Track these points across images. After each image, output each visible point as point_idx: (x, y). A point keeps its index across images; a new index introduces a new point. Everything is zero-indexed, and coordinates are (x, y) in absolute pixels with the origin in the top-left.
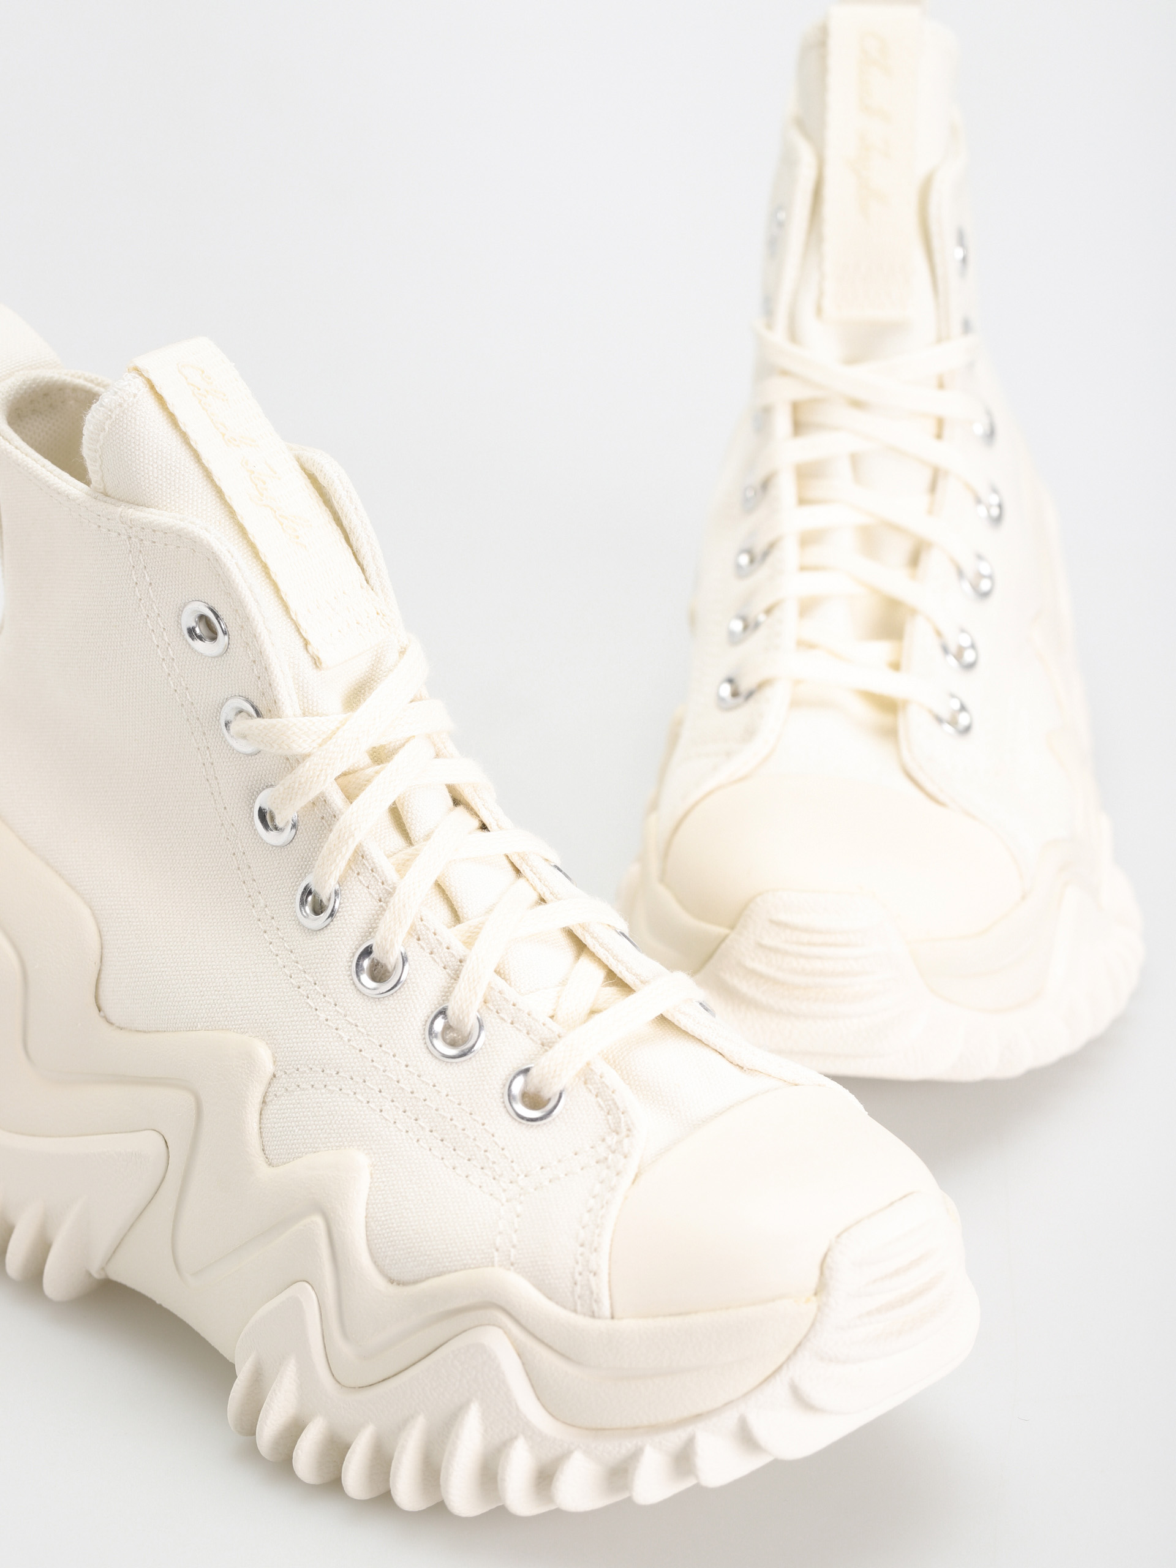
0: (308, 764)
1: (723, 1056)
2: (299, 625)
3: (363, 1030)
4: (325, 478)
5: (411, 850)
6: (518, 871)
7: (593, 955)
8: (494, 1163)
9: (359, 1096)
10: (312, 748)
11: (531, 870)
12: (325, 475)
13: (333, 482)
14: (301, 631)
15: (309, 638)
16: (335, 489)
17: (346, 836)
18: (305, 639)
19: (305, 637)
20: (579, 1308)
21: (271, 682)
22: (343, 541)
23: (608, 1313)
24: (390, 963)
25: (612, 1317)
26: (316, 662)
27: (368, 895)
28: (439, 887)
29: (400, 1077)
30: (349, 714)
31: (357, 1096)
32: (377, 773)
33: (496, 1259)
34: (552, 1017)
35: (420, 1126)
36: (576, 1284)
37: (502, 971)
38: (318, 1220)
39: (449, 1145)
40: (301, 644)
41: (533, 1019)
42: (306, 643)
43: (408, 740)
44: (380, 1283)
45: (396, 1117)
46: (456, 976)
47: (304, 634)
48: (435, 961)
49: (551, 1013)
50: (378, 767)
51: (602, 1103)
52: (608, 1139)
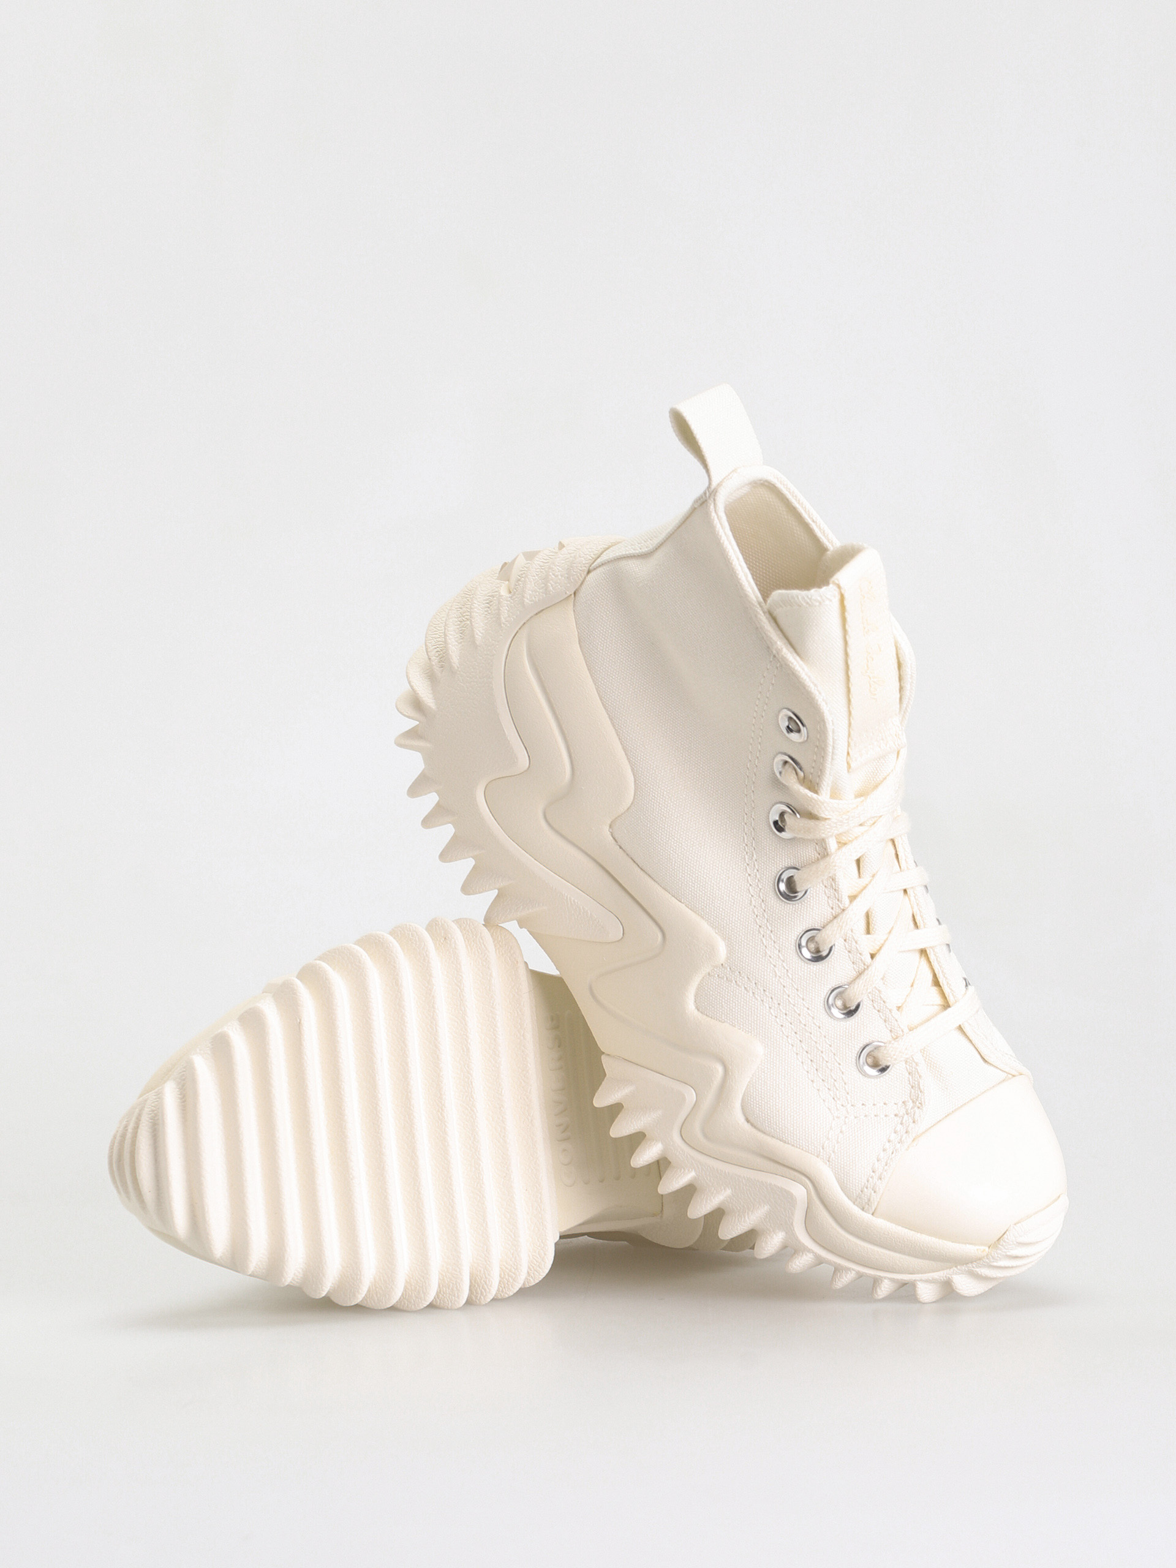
3: (790, 976)
8: (837, 1089)
9: (772, 1011)
11: (915, 897)
20: (857, 1203)
23: (871, 1212)
24: (823, 948)
25: (873, 1214)
27: (826, 902)
28: (867, 916)
31: (771, 1010)
34: (898, 1008)
35: (802, 1047)
38: (720, 1069)
39: (815, 1066)
41: (892, 1015)
44: (741, 1119)
45: (790, 1034)
46: (860, 974)
48: (850, 958)
49: (898, 1005)
51: (911, 1080)
52: (908, 1105)
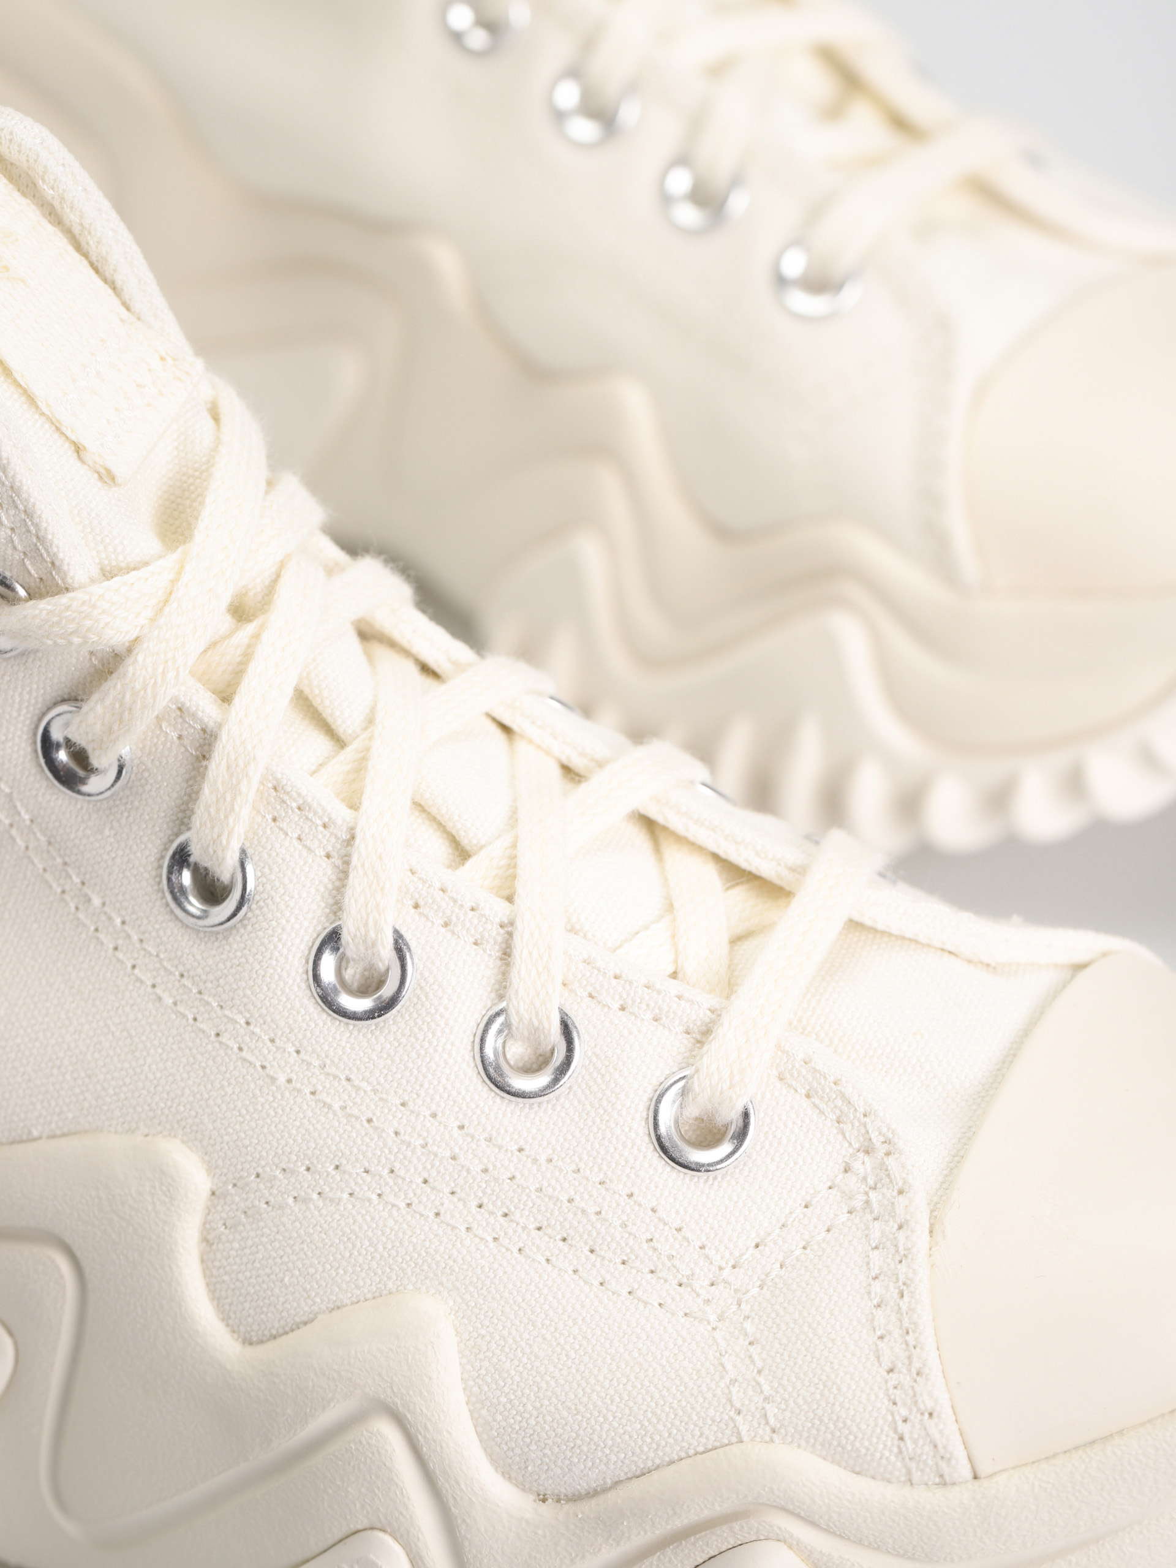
0: (140, 658)
1: (956, 955)
2: (58, 421)
3: (363, 1086)
4: (19, 152)
5: (349, 754)
6: (506, 729)
7: (681, 840)
8: (671, 1257)
10: (139, 628)
11: (523, 718)
12: (20, 145)
13: (38, 156)
14: (64, 429)
15: (83, 441)
16: (45, 167)
17: (241, 764)
18: (74, 443)
19: (73, 438)
20: (916, 1476)
21: (41, 534)
22: (70, 249)
23: (968, 1474)
24: (381, 960)
25: (976, 1477)
26: (107, 477)
28: (419, 807)
29: (457, 1150)
30: (179, 550)
31: (387, 1199)
32: (257, 636)
33: (744, 1429)
34: (674, 975)
35: (517, 1224)
36: (901, 1438)
37: (578, 927)
39: (580, 1245)
40: (69, 452)
41: (659, 992)
42: (78, 449)
43: (282, 565)
44: (525, 1505)
45: (469, 1218)
47: (69, 434)
48: (458, 936)
49: (671, 970)
50: (251, 628)
51: (824, 1106)
52: (857, 1166)
